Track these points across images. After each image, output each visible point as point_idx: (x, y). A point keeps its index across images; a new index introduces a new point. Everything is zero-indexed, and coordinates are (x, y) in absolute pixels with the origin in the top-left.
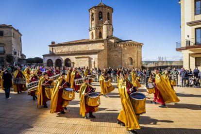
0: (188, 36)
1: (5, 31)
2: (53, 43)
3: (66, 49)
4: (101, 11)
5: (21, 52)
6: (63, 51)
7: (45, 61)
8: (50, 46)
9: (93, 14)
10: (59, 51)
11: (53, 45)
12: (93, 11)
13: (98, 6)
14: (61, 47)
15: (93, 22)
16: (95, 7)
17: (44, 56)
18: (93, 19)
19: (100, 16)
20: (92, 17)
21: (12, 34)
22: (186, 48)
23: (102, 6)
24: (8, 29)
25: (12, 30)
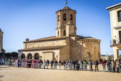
2: (27, 40)
3: (36, 45)
4: (65, 13)
5: (2, 47)
6: (34, 47)
7: (20, 55)
8: (24, 43)
9: (59, 16)
10: (32, 47)
11: (27, 41)
12: (59, 14)
13: (63, 10)
14: (33, 43)
15: (59, 22)
16: (60, 11)
17: (19, 51)
18: (58, 20)
19: (65, 18)
20: (58, 18)
23: (66, 10)
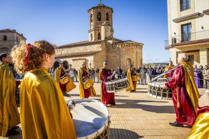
0: (175, 34)
1: (9, 35)
3: (65, 52)
4: (100, 11)
6: (63, 53)
9: (92, 15)
10: (59, 53)
12: (92, 12)
13: (97, 7)
14: (60, 49)
15: (92, 23)
16: (94, 8)
18: (91, 21)
20: (91, 18)
21: (16, 39)
22: (172, 46)
23: (101, 7)
24: (11, 34)
25: (15, 34)
